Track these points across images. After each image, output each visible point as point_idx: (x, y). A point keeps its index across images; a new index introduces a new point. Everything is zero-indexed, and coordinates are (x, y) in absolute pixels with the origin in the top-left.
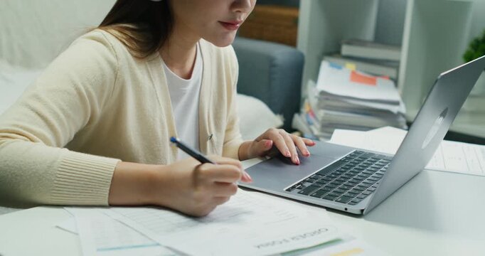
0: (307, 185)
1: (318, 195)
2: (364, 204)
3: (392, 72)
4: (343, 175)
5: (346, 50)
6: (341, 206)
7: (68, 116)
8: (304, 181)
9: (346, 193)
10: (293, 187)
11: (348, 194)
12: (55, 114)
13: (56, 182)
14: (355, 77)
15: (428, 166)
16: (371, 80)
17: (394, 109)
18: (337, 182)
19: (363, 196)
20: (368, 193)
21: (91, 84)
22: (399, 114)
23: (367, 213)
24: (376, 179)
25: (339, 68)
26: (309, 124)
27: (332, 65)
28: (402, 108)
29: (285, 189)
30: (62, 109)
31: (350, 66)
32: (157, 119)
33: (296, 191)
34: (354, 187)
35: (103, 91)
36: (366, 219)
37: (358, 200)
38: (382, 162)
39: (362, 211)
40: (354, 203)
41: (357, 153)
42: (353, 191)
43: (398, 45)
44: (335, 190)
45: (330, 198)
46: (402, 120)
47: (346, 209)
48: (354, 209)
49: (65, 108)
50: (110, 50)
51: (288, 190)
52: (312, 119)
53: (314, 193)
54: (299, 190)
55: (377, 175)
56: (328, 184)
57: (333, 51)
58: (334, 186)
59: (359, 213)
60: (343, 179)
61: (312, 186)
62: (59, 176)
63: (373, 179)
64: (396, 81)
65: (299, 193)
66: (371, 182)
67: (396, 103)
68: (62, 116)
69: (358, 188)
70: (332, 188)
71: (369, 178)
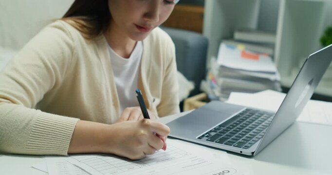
0: (213, 134)
1: (221, 142)
2: (254, 148)
3: (270, 51)
4: (238, 126)
5: (238, 35)
6: (238, 150)
7: (39, 83)
8: (211, 131)
9: (240, 140)
10: (203, 136)
11: (242, 141)
12: (29, 81)
13: (31, 135)
14: (244, 55)
15: (299, 119)
16: (255, 57)
17: (272, 77)
18: (234, 132)
19: (253, 142)
20: (257, 139)
21: (55, 60)
22: (276, 81)
23: (256, 155)
24: (261, 129)
25: (233, 48)
26: (212, 88)
27: (228, 46)
28: (277, 77)
29: (197, 137)
30: (34, 78)
31: (241, 47)
32: (103, 85)
33: (205, 138)
34: (247, 136)
35: (63, 64)
36: (256, 159)
37: (249, 145)
38: (266, 117)
39: (253, 153)
40: (247, 147)
41: (248, 110)
42: (246, 139)
43: (273, 32)
44: (233, 137)
45: (229, 144)
46: (278, 85)
47: (241, 152)
48: (247, 152)
49: (37, 77)
50: (67, 34)
51: (199, 138)
52: (214, 85)
53: (218, 140)
54: (207, 138)
55: (262, 127)
56: (228, 133)
57: (228, 36)
58: (232, 135)
59: (250, 154)
60: (238, 130)
61: (216, 135)
62: (34, 131)
63: (259, 129)
64: (272, 57)
65: (207, 140)
66: (259, 132)
67: (273, 73)
68: (35, 83)
69: (249, 136)
70: (231, 136)
71: (256, 128)
